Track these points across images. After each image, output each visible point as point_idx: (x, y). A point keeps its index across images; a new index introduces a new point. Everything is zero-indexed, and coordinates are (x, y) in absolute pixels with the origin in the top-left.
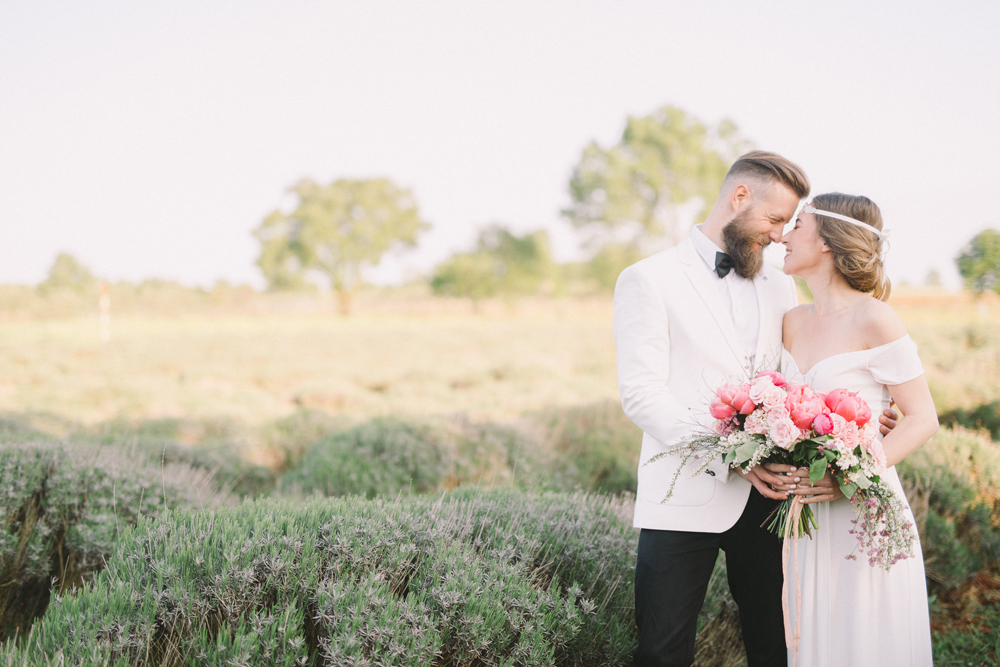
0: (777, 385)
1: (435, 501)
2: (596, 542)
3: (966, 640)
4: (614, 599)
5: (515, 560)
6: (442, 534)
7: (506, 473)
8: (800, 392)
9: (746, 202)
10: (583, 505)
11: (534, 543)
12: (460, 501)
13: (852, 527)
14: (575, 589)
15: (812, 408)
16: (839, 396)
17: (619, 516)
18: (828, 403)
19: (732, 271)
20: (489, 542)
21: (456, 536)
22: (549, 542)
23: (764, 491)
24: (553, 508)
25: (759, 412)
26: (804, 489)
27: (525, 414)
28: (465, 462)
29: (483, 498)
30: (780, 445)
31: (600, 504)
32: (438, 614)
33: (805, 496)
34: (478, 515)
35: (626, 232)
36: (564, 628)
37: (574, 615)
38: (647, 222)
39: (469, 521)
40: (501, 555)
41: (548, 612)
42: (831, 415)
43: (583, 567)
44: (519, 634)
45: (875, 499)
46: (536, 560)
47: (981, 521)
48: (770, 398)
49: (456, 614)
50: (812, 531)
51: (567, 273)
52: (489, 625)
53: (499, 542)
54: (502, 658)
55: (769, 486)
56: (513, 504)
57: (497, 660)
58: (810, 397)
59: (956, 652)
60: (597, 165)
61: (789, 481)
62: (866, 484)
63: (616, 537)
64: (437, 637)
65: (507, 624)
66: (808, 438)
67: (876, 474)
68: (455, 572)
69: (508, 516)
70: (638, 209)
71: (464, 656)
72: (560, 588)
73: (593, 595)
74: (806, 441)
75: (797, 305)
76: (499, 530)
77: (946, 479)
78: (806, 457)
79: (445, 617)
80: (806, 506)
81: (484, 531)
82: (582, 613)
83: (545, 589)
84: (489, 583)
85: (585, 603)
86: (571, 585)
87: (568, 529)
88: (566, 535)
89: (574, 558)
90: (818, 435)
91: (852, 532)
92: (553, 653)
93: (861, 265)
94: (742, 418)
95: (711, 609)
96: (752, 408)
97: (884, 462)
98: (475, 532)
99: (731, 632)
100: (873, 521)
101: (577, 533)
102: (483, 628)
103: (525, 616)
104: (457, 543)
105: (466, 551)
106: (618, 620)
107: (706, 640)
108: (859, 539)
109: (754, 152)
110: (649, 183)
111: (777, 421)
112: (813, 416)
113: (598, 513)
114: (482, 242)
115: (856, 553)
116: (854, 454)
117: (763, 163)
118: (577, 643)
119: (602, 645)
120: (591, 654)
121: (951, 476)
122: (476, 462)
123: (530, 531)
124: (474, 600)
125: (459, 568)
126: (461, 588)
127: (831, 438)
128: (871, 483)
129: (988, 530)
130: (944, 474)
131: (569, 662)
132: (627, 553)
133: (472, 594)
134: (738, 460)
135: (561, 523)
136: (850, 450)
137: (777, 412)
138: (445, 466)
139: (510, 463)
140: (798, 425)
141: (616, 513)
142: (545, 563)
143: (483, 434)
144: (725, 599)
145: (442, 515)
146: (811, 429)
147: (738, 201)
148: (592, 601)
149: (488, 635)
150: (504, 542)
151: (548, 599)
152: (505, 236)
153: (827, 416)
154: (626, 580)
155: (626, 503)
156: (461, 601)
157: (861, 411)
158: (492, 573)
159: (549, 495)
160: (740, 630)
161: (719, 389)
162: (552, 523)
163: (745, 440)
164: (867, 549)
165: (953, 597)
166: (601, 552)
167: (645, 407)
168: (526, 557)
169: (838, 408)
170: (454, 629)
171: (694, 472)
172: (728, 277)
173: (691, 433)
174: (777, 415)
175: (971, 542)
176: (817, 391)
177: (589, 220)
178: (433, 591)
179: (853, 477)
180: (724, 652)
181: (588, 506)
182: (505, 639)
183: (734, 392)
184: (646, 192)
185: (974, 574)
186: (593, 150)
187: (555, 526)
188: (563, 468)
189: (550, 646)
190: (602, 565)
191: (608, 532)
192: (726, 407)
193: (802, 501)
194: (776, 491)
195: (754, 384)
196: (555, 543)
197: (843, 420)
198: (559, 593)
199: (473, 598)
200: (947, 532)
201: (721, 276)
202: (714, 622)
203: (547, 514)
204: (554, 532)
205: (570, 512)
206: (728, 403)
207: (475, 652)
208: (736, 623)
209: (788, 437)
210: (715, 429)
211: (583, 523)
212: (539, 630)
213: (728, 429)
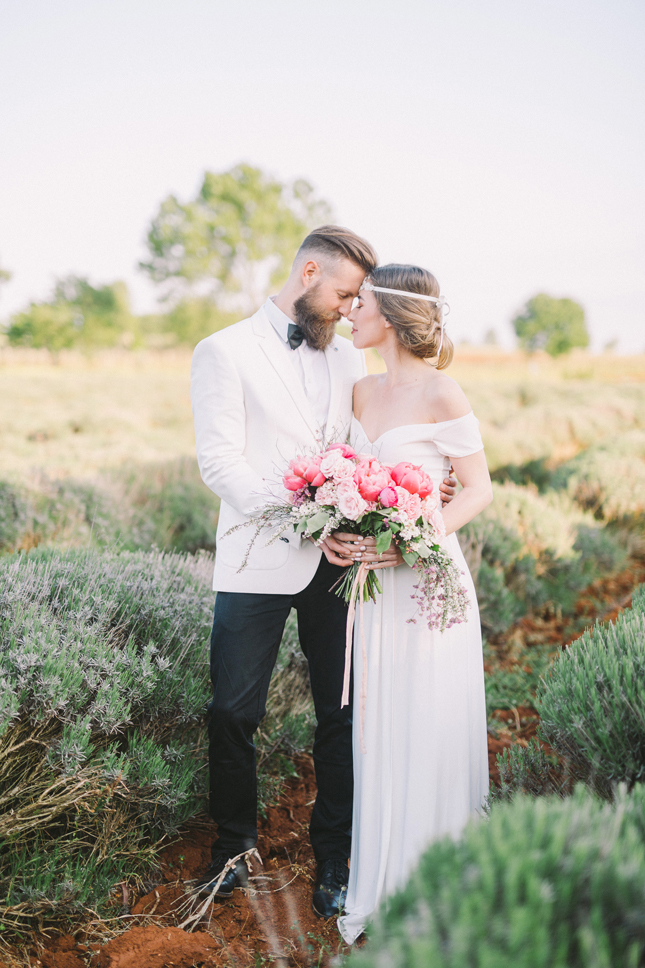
0: (346, 457)
1: (12, 563)
2: (171, 600)
3: (511, 679)
4: (188, 655)
5: (92, 620)
6: (19, 597)
7: (84, 529)
8: (368, 465)
9: (315, 278)
10: (159, 565)
11: (111, 604)
12: (37, 563)
13: (413, 591)
14: (151, 648)
15: (378, 481)
16: (404, 470)
17: (194, 574)
18: (394, 477)
19: (304, 342)
20: (66, 604)
21: (33, 598)
22: (126, 603)
23: (332, 559)
24: (129, 568)
25: (329, 485)
26: (370, 557)
27: (102, 471)
28: (43, 519)
29: (60, 560)
30: (348, 517)
31: (175, 563)
32: (15, 676)
33: (370, 563)
34: (55, 577)
35: (204, 287)
36: (140, 685)
37: (149, 673)
38: (224, 276)
39: (46, 583)
40: (78, 616)
41: (124, 670)
42: (396, 488)
43: (158, 625)
44: (95, 692)
45: (434, 567)
46: (112, 620)
47: (527, 571)
48: (340, 471)
49: (34, 676)
50: (377, 595)
51: (145, 325)
52: (66, 685)
53: (77, 603)
54: (79, 716)
55: (337, 554)
56: (91, 564)
57: (74, 719)
58: (377, 471)
59: (501, 690)
60: (175, 220)
61: (356, 548)
62: (426, 553)
63: (192, 594)
64: (15, 699)
65: (84, 685)
66: (374, 510)
67: (436, 543)
68: (32, 635)
69: (85, 577)
70: (215, 265)
71: (41, 717)
72: (136, 646)
73: (169, 653)
74: (373, 514)
75: (366, 375)
76: (76, 592)
77: (498, 532)
78: (372, 528)
79: (22, 680)
80: (371, 572)
81: (62, 592)
82: (157, 671)
83: (121, 649)
84: (66, 644)
85: (160, 661)
86: (147, 643)
87: (144, 589)
88: (142, 594)
89: (150, 617)
90: (384, 508)
91: (413, 597)
92: (129, 709)
93: (422, 338)
94: (313, 490)
95: (281, 661)
96: (323, 480)
97: (443, 531)
98: (52, 593)
99: (299, 681)
100: (432, 585)
101: (153, 592)
102: (60, 688)
103: (101, 675)
104: (35, 606)
105: (43, 613)
106: (192, 675)
107: (276, 689)
108: (420, 603)
109: (326, 228)
110: (226, 239)
111: (346, 494)
112: (379, 489)
113: (173, 572)
114: (60, 293)
115: (416, 617)
116: (417, 526)
117: (333, 239)
118: (153, 698)
119: (178, 699)
120: (167, 708)
121: (502, 530)
122: (53, 518)
123: (107, 591)
124: (51, 662)
125: (36, 631)
126: (38, 651)
127: (396, 510)
128: (431, 552)
129: (533, 578)
130: (495, 528)
131: (145, 716)
132: (201, 610)
133: (49, 657)
134: (310, 531)
135: (137, 584)
136: (413, 522)
137: (345, 485)
138: (23, 523)
139: (88, 520)
140: (364, 498)
141: (191, 571)
142: (121, 623)
143: (61, 491)
144: (294, 651)
145: (19, 578)
146: (377, 501)
147: (308, 276)
148: (167, 659)
149: (65, 696)
150: (81, 604)
151: (124, 658)
152: (83, 285)
153: (393, 490)
154: (200, 636)
155: (201, 560)
156: (38, 664)
157: (424, 484)
158: (69, 634)
159: (126, 554)
160: (308, 679)
161: (292, 461)
162: (128, 584)
163: (315, 511)
164: (427, 613)
165: (501, 639)
166: (176, 611)
167: (222, 477)
168: (102, 617)
169: (403, 482)
170: (31, 690)
171: (267, 541)
172: (300, 348)
173: (264, 504)
174: (346, 488)
175: (517, 589)
176: (384, 464)
177: (168, 275)
178: (11, 654)
179: (415, 546)
180: (292, 699)
181: (163, 565)
182: (82, 699)
183: (306, 465)
184: (224, 249)
185: (520, 619)
186: (171, 205)
187: (131, 587)
188: (141, 523)
189: (127, 703)
190: (178, 623)
191: (183, 589)
192: (298, 479)
193: (368, 567)
194: (344, 558)
195: (326, 457)
196: (131, 602)
197: (407, 492)
198: (135, 652)
199: (50, 660)
200: (496, 581)
201: (294, 347)
202: (283, 673)
203: (123, 575)
204: (130, 592)
205: (146, 571)
206: (300, 475)
207: (52, 712)
208: (304, 672)
209: (355, 509)
210: (288, 501)
211: (159, 582)
212: (115, 689)
213: (300, 500)
